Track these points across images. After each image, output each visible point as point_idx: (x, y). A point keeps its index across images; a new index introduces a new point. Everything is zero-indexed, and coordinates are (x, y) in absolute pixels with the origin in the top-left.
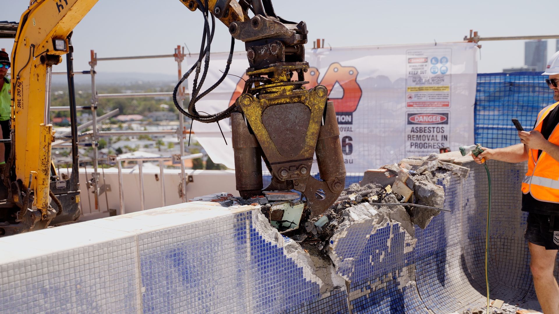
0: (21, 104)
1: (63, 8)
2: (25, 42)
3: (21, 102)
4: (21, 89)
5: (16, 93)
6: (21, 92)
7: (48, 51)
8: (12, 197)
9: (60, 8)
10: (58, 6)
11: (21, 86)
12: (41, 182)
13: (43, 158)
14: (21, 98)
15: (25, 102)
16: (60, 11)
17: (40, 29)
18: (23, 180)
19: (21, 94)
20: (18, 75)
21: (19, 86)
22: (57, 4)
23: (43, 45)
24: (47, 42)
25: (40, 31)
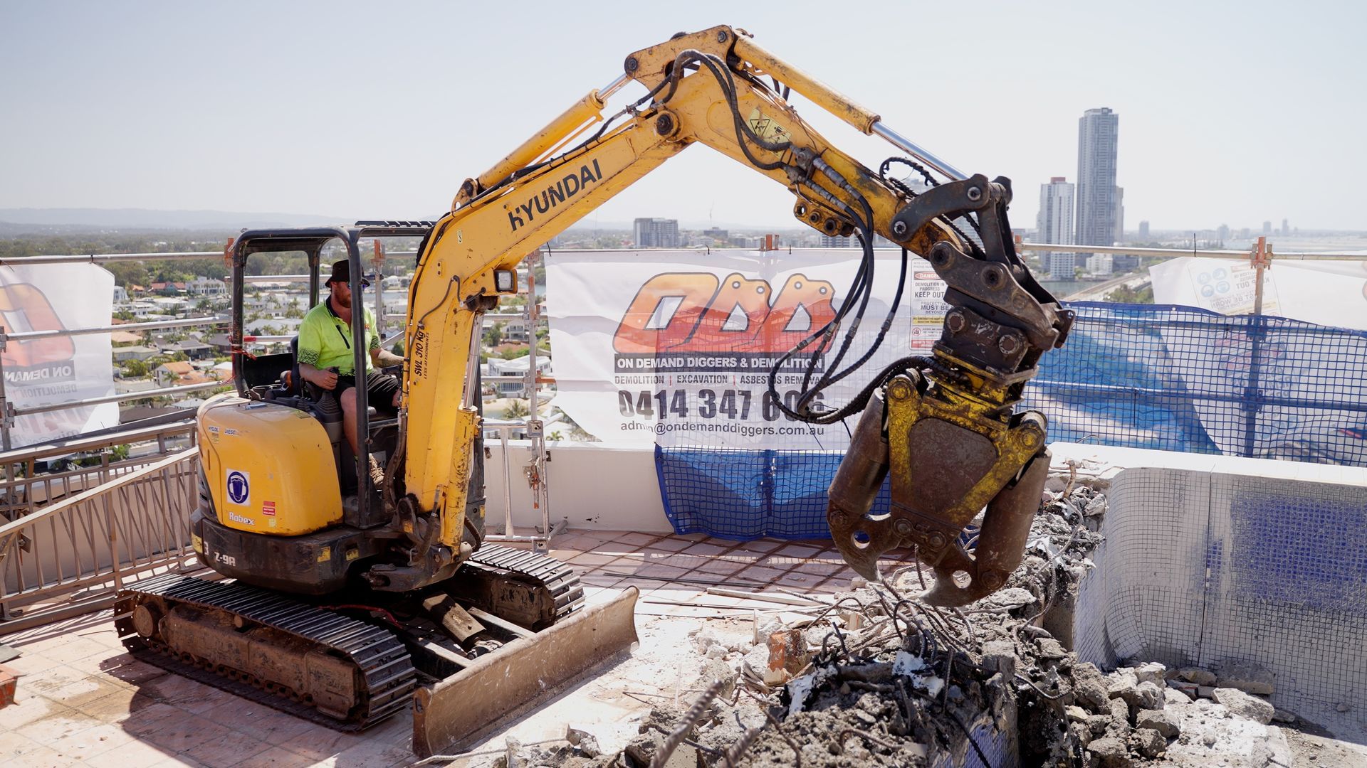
0: (423, 369)
1: (522, 224)
2: (439, 269)
3: (423, 366)
4: (423, 344)
5: (414, 350)
6: (424, 350)
7: (483, 290)
8: (401, 524)
9: (517, 223)
10: (513, 220)
11: (424, 339)
12: (454, 504)
13: (460, 464)
14: (423, 359)
15: (431, 367)
16: (515, 228)
17: (471, 250)
18: (419, 496)
19: (424, 354)
20: (420, 322)
21: (420, 339)
22: (510, 214)
23: (474, 278)
24: (483, 275)
25: (471, 254)
